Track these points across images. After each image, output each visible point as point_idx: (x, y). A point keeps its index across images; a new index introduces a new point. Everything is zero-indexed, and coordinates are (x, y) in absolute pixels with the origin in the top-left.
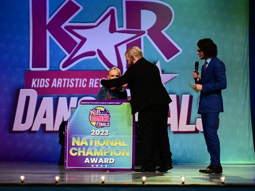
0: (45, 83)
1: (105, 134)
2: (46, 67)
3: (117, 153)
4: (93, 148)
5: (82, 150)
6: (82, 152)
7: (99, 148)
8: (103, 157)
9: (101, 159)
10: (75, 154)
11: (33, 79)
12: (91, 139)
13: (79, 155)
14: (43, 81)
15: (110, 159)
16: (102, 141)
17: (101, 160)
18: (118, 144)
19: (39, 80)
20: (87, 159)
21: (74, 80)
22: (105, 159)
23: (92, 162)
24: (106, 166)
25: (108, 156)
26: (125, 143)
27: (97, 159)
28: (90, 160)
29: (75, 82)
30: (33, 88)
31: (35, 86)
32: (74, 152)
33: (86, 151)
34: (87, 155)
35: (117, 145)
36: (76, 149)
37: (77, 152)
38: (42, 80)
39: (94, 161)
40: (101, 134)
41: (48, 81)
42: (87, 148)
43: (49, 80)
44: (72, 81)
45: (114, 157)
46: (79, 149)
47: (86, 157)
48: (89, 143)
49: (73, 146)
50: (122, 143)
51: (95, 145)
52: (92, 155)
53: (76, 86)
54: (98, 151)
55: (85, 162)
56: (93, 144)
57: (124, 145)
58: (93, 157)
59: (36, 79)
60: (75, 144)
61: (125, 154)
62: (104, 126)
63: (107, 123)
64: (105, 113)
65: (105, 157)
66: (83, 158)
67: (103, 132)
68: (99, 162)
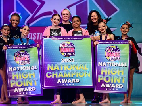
1: (72, 61)
3: (81, 75)
4: (63, 72)
5: (55, 73)
6: (55, 75)
7: (67, 72)
8: (71, 78)
9: (69, 80)
10: (50, 77)
12: (62, 65)
13: (53, 77)
15: (76, 79)
16: (69, 66)
17: (69, 81)
18: (81, 68)
20: (59, 80)
21: (36, 34)
23: (63, 82)
24: (73, 85)
25: (75, 77)
26: (87, 67)
27: (66, 80)
28: (61, 81)
29: (36, 36)
32: (49, 75)
33: (58, 74)
34: (59, 77)
36: (50, 73)
37: (51, 75)
39: (64, 81)
40: (69, 61)
42: (58, 72)
44: (35, 35)
45: (79, 77)
46: (53, 72)
48: (60, 68)
49: (48, 71)
50: (84, 67)
51: (65, 69)
52: (63, 77)
53: (38, 39)
54: (67, 73)
55: (58, 82)
56: (63, 69)
57: (86, 69)
58: (63, 78)
60: (50, 69)
61: (87, 76)
62: (71, 56)
63: (73, 53)
64: (71, 46)
65: (72, 78)
66: (56, 79)
67: (70, 60)
68: (68, 82)
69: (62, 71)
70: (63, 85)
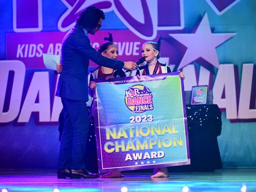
0: (37, 51)
2: (37, 26)
4: (135, 140)
5: (120, 144)
6: (120, 146)
7: (142, 140)
8: (149, 151)
9: (147, 153)
10: (112, 150)
11: (19, 46)
12: (131, 128)
13: (117, 150)
14: (33, 48)
15: (159, 152)
16: (145, 130)
17: (147, 155)
18: (166, 131)
19: (27, 46)
20: (128, 155)
22: (152, 153)
24: (154, 162)
25: (155, 148)
26: (176, 130)
27: (141, 154)
28: (132, 156)
30: (20, 59)
31: (22, 56)
32: (110, 147)
33: (126, 146)
34: (127, 150)
35: (166, 133)
36: (112, 144)
37: (114, 147)
38: (31, 46)
39: (137, 156)
40: (144, 120)
41: (40, 47)
43: (42, 46)
45: (163, 148)
46: (117, 143)
47: (127, 152)
48: (128, 134)
49: (109, 141)
50: (171, 129)
51: (137, 135)
52: (134, 149)
54: (142, 143)
55: (126, 160)
56: (135, 134)
57: (174, 132)
58: (135, 152)
59: (23, 46)
60: (111, 137)
61: (177, 143)
62: (146, 110)
63: (149, 105)
64: (145, 93)
65: (152, 150)
66: (122, 154)
67: (145, 118)
68: (145, 158)
69: (133, 138)
70: (136, 163)
